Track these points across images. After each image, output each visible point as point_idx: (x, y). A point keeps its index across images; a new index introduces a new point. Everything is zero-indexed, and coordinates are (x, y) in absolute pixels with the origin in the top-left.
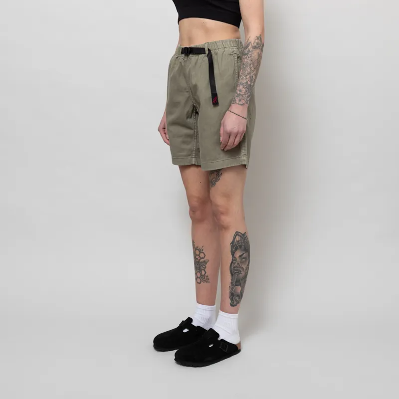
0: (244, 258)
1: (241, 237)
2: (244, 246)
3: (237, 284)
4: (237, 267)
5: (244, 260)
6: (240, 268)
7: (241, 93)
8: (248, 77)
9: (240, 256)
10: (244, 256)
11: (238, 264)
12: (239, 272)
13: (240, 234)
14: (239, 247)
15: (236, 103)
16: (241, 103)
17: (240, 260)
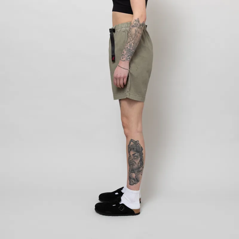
0: (135, 156)
1: (134, 143)
2: (136, 149)
3: (133, 171)
4: (131, 161)
5: (136, 157)
6: (133, 162)
7: (123, 54)
8: (128, 44)
9: (133, 155)
10: (136, 155)
11: (132, 159)
12: (133, 165)
13: (133, 141)
14: (132, 149)
15: (120, 60)
16: (123, 60)
17: (133, 157)
